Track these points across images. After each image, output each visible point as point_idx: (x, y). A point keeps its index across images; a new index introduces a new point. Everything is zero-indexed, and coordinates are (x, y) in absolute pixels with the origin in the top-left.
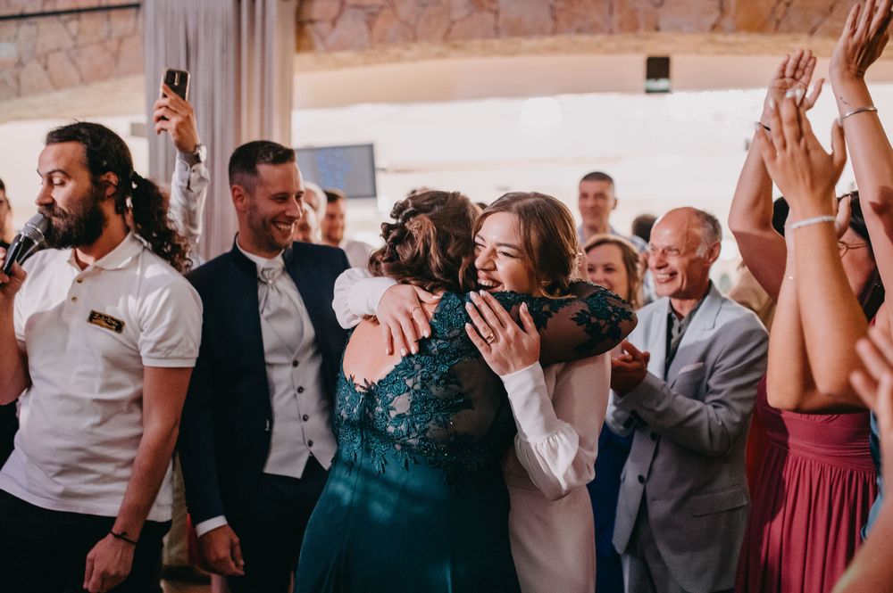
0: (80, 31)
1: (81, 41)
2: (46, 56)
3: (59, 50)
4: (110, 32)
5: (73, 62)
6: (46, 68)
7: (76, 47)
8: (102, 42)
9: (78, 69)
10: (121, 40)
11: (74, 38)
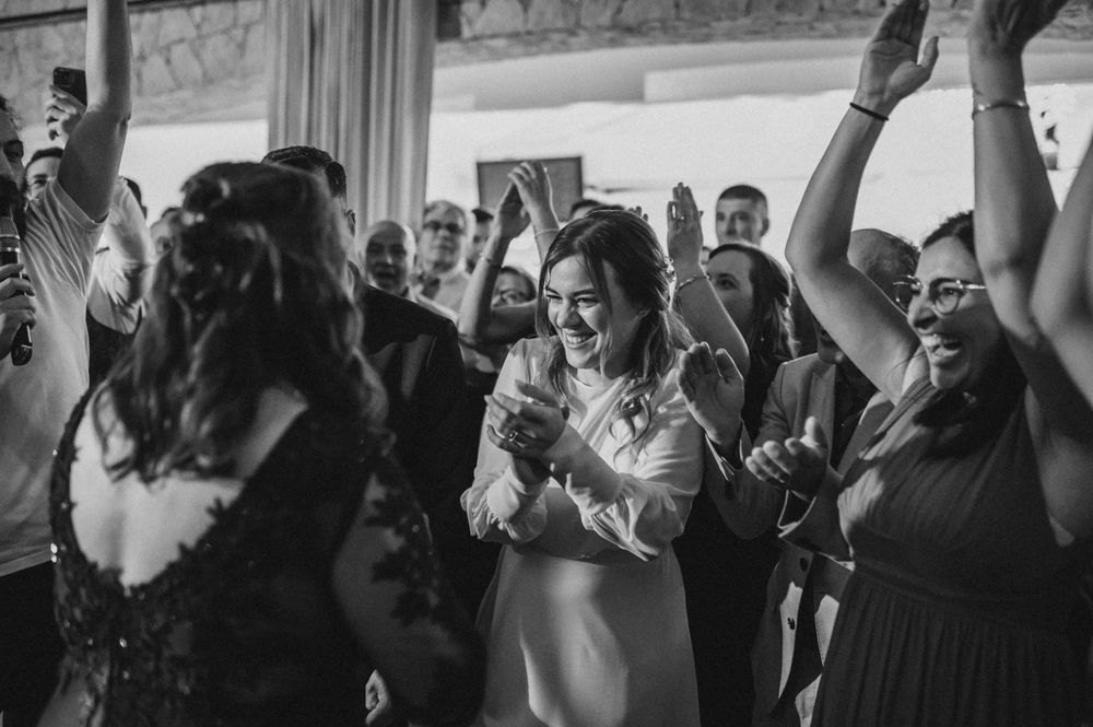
0: (204, 19)
1: (206, 29)
2: (168, 48)
3: (181, 41)
4: (235, 20)
5: (197, 55)
6: (168, 62)
7: (200, 37)
8: (226, 31)
9: (201, 63)
10: (247, 28)
11: (198, 27)
